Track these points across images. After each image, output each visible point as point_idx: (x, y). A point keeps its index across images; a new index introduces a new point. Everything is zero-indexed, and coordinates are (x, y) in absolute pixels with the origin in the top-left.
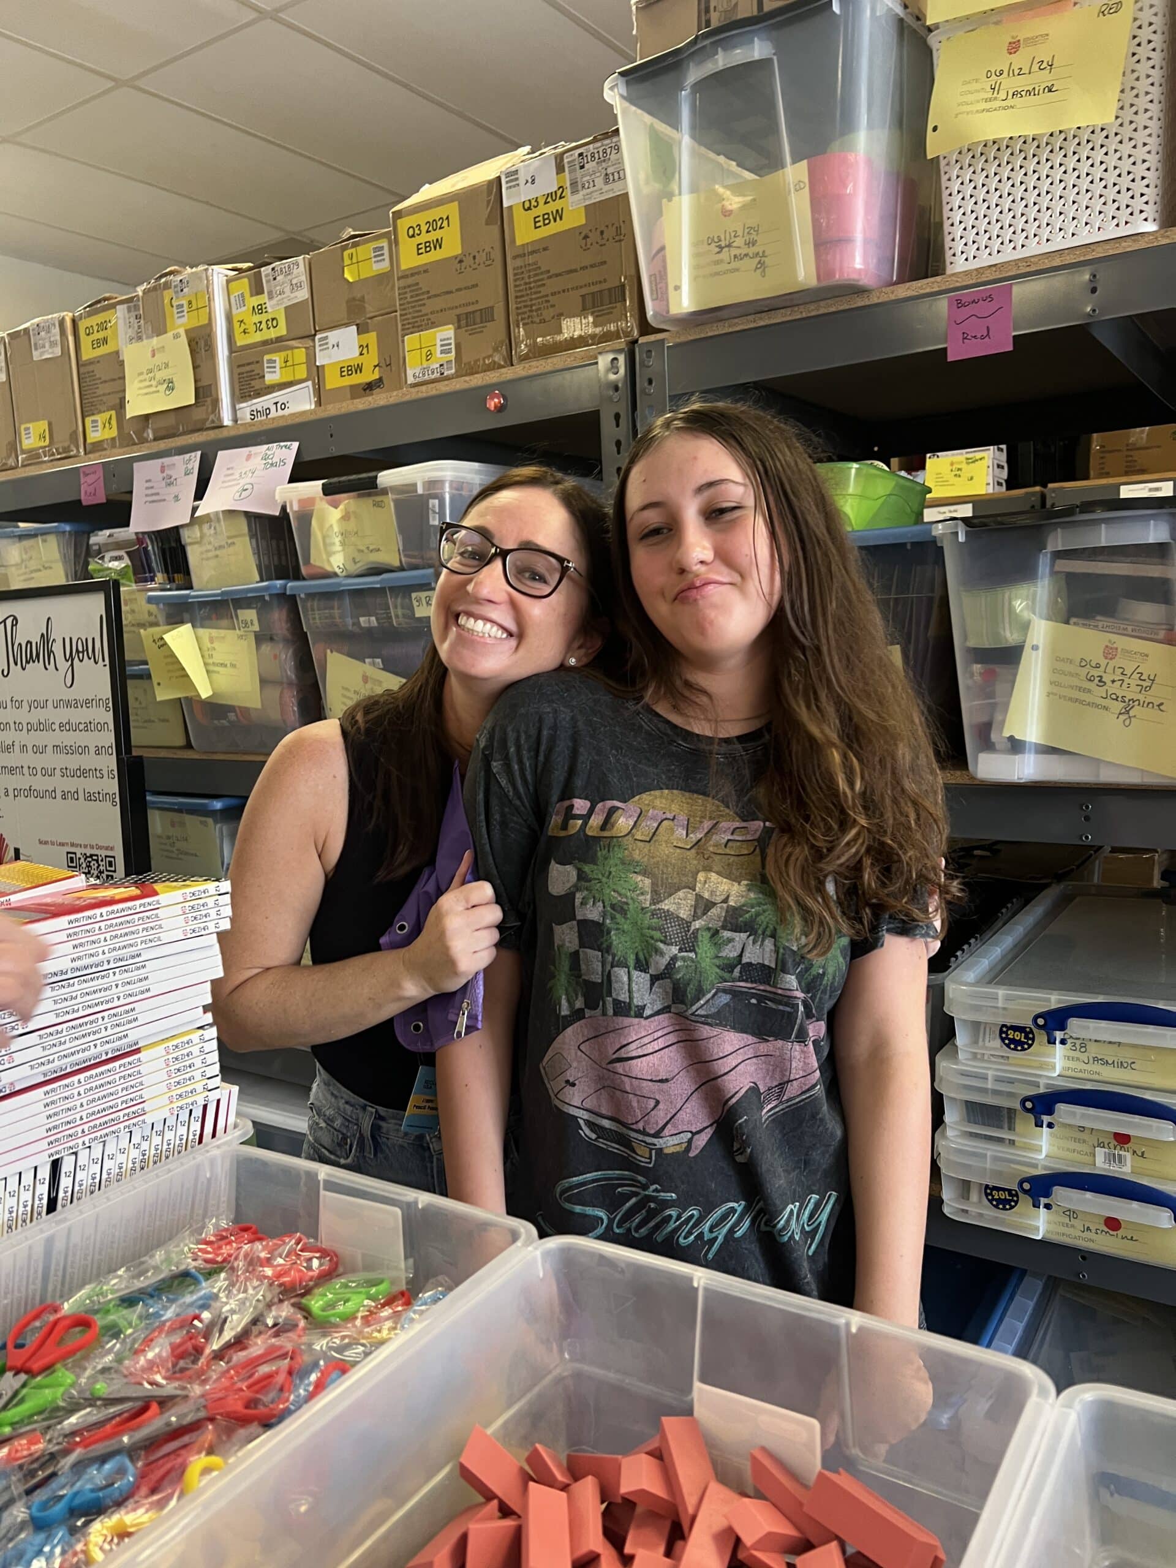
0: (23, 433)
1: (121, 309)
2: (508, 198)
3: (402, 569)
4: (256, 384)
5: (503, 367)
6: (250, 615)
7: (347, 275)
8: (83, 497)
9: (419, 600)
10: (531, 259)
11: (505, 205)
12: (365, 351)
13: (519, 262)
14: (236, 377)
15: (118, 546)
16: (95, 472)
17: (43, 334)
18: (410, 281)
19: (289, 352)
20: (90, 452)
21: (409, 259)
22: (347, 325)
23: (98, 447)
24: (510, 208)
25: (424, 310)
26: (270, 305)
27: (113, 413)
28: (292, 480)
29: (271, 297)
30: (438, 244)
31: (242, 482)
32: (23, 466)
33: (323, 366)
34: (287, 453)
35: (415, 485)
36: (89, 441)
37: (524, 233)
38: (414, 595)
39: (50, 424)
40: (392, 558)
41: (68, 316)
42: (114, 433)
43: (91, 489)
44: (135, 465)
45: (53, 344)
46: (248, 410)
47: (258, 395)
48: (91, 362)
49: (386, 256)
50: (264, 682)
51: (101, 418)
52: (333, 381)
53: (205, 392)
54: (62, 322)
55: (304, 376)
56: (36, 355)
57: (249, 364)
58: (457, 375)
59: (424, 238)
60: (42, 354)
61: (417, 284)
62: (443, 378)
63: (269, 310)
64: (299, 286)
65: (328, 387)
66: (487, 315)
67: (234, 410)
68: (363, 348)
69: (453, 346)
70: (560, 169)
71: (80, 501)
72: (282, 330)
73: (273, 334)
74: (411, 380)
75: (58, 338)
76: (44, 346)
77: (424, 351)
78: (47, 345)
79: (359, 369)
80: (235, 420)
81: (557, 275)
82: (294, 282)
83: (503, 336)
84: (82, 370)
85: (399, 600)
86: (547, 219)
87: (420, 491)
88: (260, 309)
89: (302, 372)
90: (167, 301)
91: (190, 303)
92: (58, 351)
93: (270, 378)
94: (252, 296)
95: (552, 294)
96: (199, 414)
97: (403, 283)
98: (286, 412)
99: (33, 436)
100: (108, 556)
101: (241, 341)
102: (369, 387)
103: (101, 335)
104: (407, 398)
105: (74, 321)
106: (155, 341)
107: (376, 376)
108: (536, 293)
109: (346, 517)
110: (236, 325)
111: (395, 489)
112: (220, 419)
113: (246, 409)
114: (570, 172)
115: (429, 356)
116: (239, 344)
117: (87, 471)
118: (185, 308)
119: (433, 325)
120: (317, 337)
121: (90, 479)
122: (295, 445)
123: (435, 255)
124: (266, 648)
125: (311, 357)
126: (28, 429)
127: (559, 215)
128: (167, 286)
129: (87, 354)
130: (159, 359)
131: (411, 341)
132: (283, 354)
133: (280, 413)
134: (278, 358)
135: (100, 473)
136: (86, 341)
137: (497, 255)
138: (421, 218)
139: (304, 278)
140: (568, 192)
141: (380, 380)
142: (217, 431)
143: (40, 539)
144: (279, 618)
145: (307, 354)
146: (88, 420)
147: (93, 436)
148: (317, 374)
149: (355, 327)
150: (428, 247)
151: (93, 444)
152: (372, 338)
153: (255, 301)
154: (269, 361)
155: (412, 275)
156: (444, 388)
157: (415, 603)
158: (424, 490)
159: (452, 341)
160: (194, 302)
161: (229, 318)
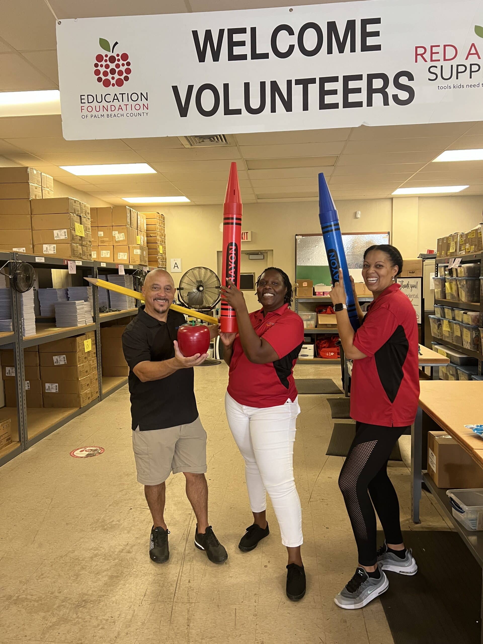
1: (452, 237)
5: (476, 252)
14: (459, 248)
32: (442, 257)
39: (444, 251)
44: (450, 259)
52: (467, 251)
56: (444, 241)
63: (462, 240)
66: (476, 245)
68: (469, 247)
72: (463, 243)
77: (472, 248)
93: (462, 249)
96: (455, 253)
105: (448, 237)
107: (470, 250)
116: (460, 244)
119: (473, 245)
120: (466, 244)
122: (461, 259)
123: (473, 237)
129: (449, 242)
133: (461, 254)
137: (477, 238)
148: (465, 249)
149: (469, 244)
153: (462, 238)
161: (459, 240)
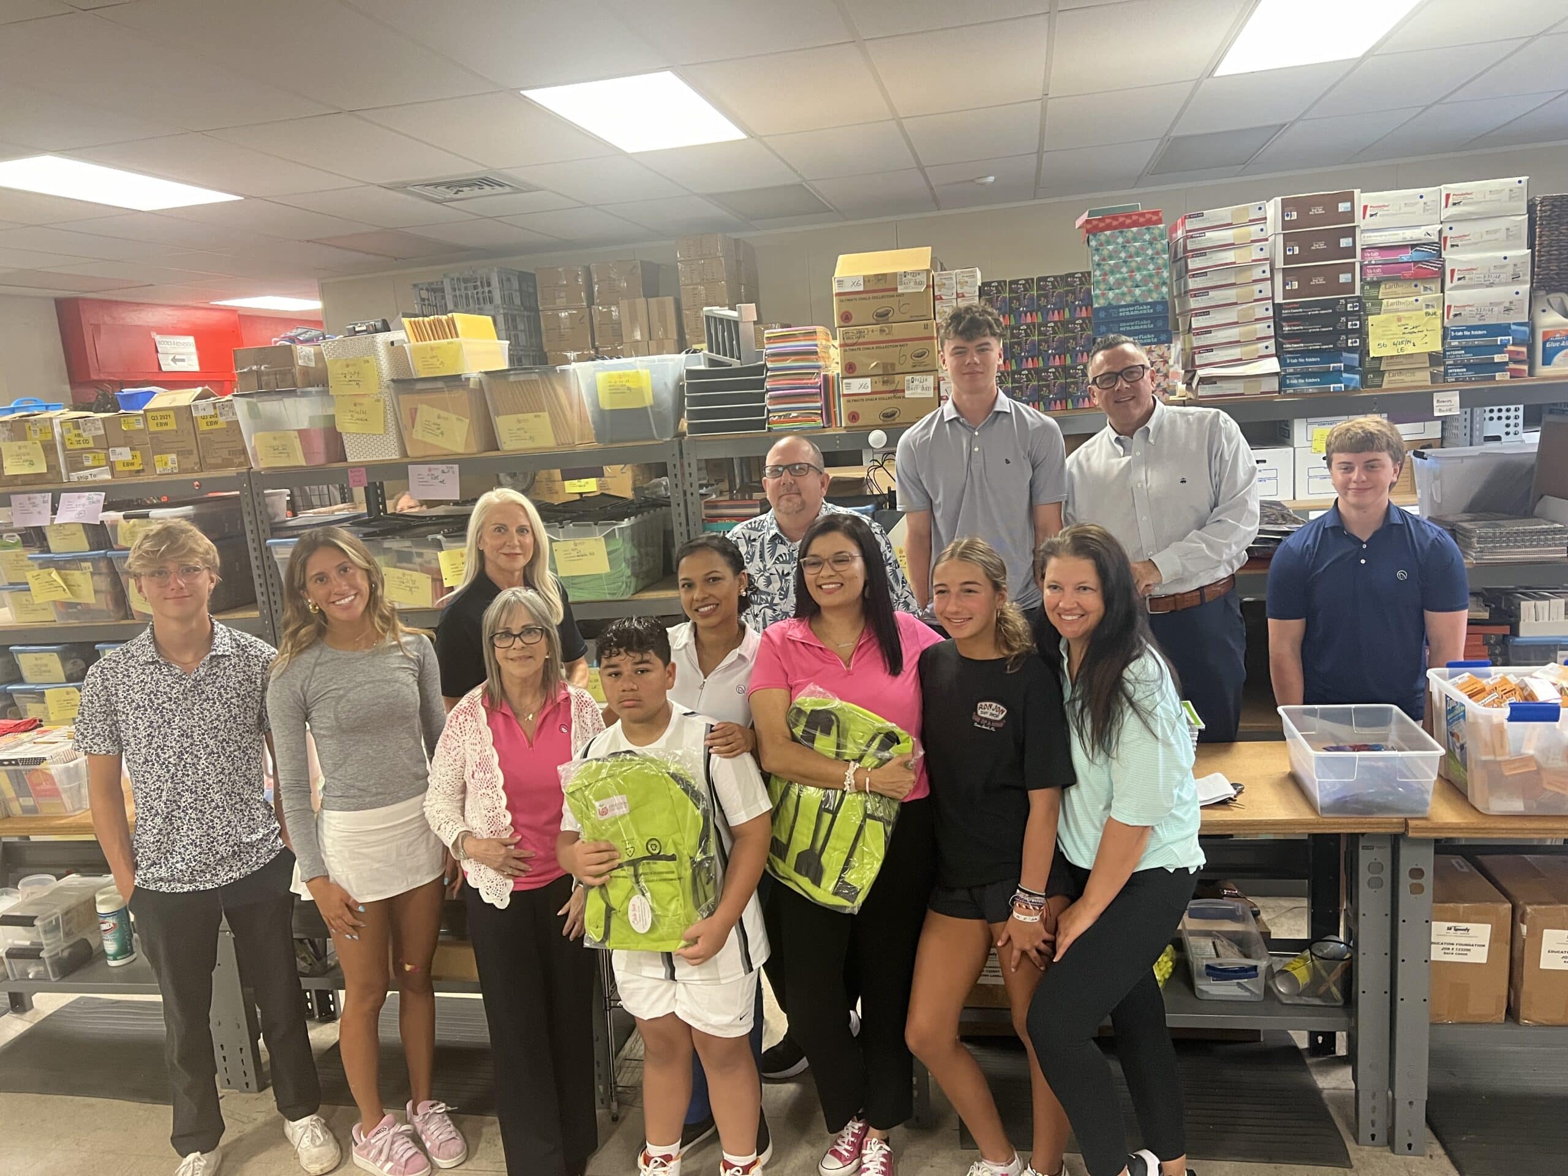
2: (194, 413)
4: (79, 465)
5: (199, 472)
6: (87, 565)
7: (123, 428)
10: (206, 436)
11: (193, 415)
13: (201, 436)
14: (68, 462)
18: (155, 435)
19: (96, 454)
21: (153, 427)
22: (125, 446)
24: (196, 417)
25: (162, 447)
26: (84, 435)
28: (104, 510)
29: (85, 432)
30: (166, 424)
31: (79, 509)
33: (114, 461)
34: (100, 497)
37: (203, 426)
44: (12, 497)
46: (76, 476)
47: (80, 470)
49: (142, 423)
50: (96, 592)
52: (119, 468)
53: (52, 467)
57: (74, 457)
58: (180, 473)
59: (159, 421)
61: (158, 437)
62: (172, 473)
64: (99, 429)
65: (117, 470)
66: (190, 452)
67: (69, 476)
68: (134, 457)
69: (176, 462)
70: (215, 408)
72: (91, 445)
73: (86, 446)
74: (158, 472)
77: (163, 462)
79: (133, 464)
80: (70, 480)
81: (217, 443)
82: (97, 427)
83: (197, 460)
86: (209, 424)
88: (79, 435)
89: (104, 463)
90: (27, 427)
91: (41, 430)
94: (75, 429)
95: (217, 449)
96: (50, 476)
97: (151, 435)
98: (97, 479)
101: (69, 447)
102: (138, 471)
104: (157, 479)
106: (20, 443)
107: (141, 468)
108: (209, 447)
110: (67, 440)
112: (61, 479)
113: (74, 476)
114: (218, 410)
115: (166, 464)
118: (39, 432)
119: (167, 453)
120: (110, 449)
122: (104, 493)
123: (165, 428)
124: (96, 578)
125: (107, 457)
127: (216, 423)
128: (27, 421)
130: (23, 450)
131: (156, 457)
132: (93, 455)
133: (94, 479)
134: (91, 456)
137: (192, 431)
138: (158, 414)
139: (102, 426)
140: (219, 416)
141: (143, 470)
142: (60, 484)
144: (103, 565)
145: (105, 456)
148: (112, 466)
149: (129, 448)
150: (162, 425)
152: (138, 453)
153: (77, 432)
154: (85, 457)
155: (155, 433)
156: (175, 478)
159: (176, 460)
160: (43, 430)
161: (62, 436)
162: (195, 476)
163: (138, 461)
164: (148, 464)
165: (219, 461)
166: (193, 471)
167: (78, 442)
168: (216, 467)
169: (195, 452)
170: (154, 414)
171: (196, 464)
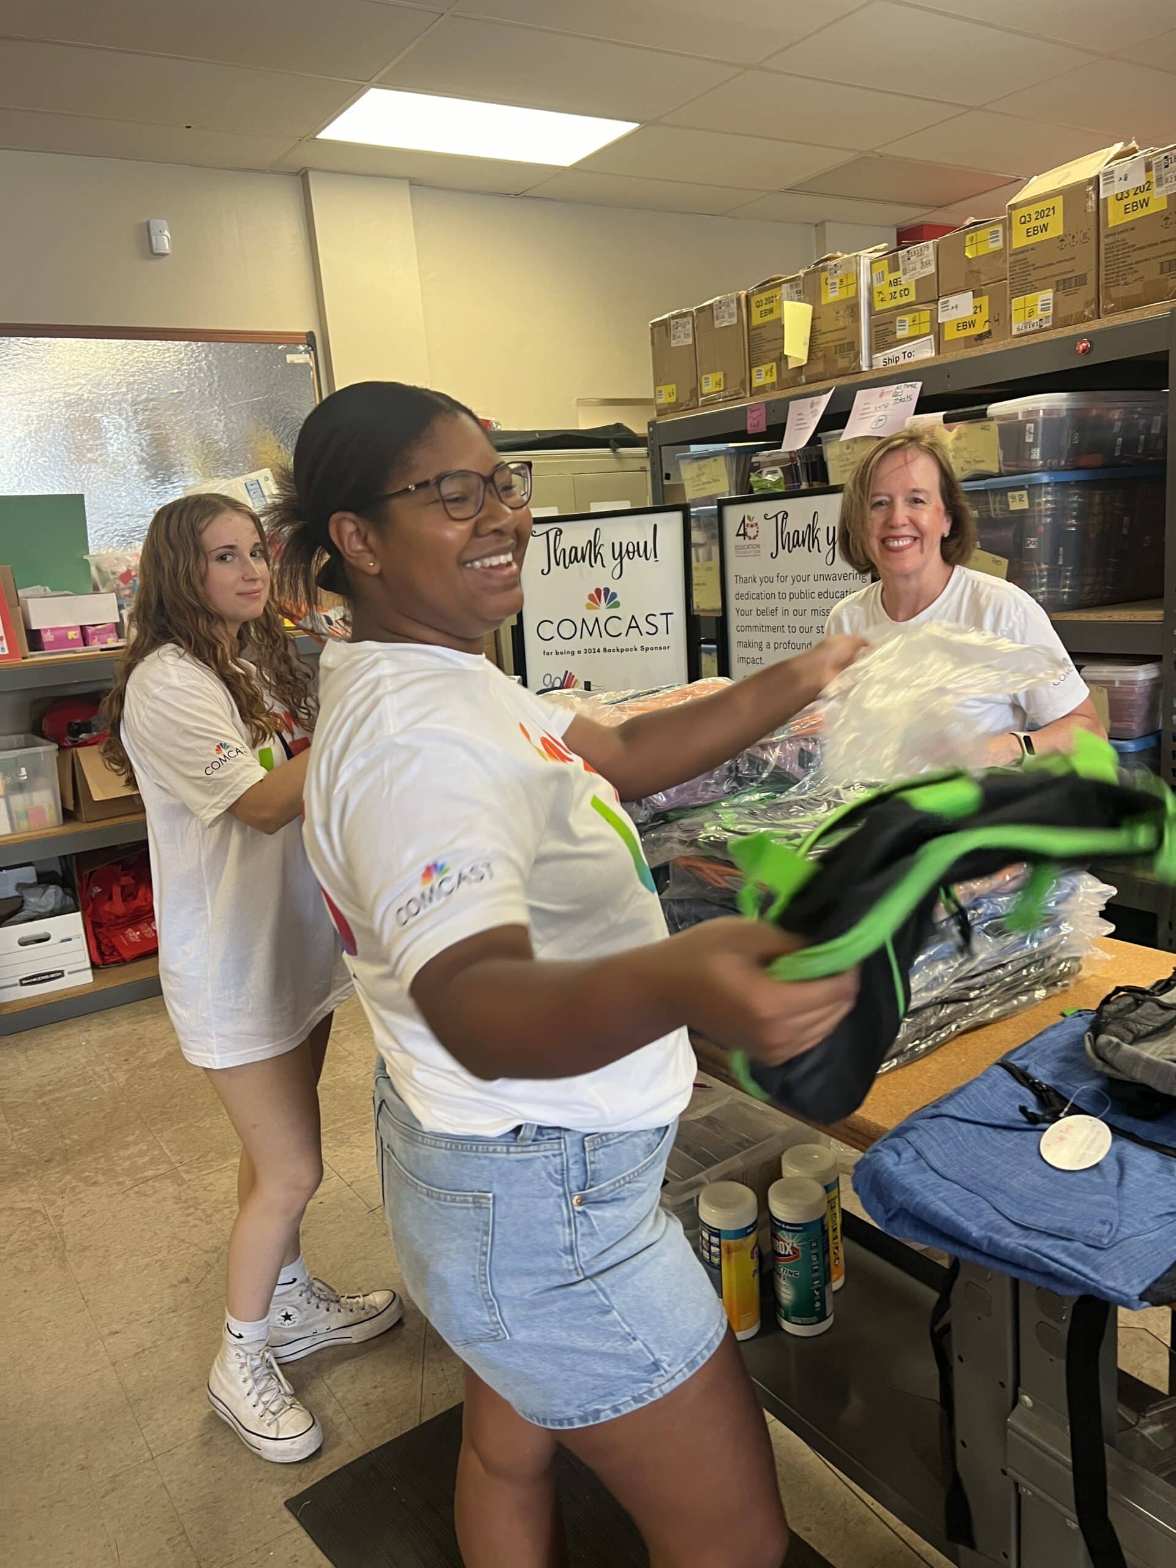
0: (703, 381)
1: (785, 287)
2: (1104, 192)
3: (1000, 475)
4: (889, 339)
5: (1092, 319)
7: (967, 254)
8: (749, 428)
9: (1014, 498)
10: (1120, 237)
11: (1102, 196)
12: (978, 310)
13: (1110, 240)
14: (874, 334)
15: (774, 463)
16: (758, 409)
17: (723, 308)
18: (1020, 257)
19: (917, 314)
20: (756, 394)
21: (1020, 240)
22: (964, 291)
23: (762, 389)
24: (1106, 199)
25: (1030, 279)
26: (903, 279)
27: (774, 364)
28: (917, 412)
29: (904, 273)
30: (1045, 227)
31: (878, 414)
32: (702, 406)
33: (943, 323)
34: (912, 391)
35: (1017, 414)
36: (754, 385)
37: (1116, 217)
38: (1010, 494)
39: (725, 375)
40: (992, 466)
41: (743, 293)
42: (774, 379)
43: (755, 422)
45: (731, 315)
46: (882, 359)
47: (891, 347)
48: (758, 327)
49: (1001, 238)
51: (764, 368)
52: (950, 334)
53: (849, 347)
54: (739, 300)
55: (928, 331)
56: (717, 324)
57: (883, 324)
58: (1054, 327)
59: (1033, 224)
60: (722, 322)
61: (1025, 259)
62: (1041, 330)
63: (903, 283)
64: (928, 263)
65: (947, 338)
66: (1081, 280)
67: (871, 359)
68: (977, 308)
69: (1051, 305)
70: (1148, 168)
71: (746, 431)
72: (912, 298)
73: (905, 300)
74: (1015, 332)
75: (735, 310)
76: (723, 317)
77: (1027, 309)
78: (726, 316)
79: (973, 324)
80: (871, 366)
81: (1140, 248)
82: (924, 260)
83: (1093, 295)
84: (752, 333)
85: (998, 498)
86: (1135, 205)
87: (1020, 418)
88: (896, 282)
89: (926, 328)
90: (823, 281)
91: (841, 281)
92: (734, 320)
93: (900, 334)
94: (890, 272)
95: (1137, 263)
96: (843, 363)
97: (1012, 259)
98: (912, 359)
99: (711, 384)
100: (765, 471)
101: (879, 306)
102: (980, 337)
103: (768, 307)
104: (1011, 346)
105: (747, 297)
107: (986, 329)
108: (1122, 262)
109: (958, 438)
110: (876, 295)
111: (1000, 418)
112: (859, 366)
113: (880, 359)
114: (1157, 170)
115: (1031, 312)
116: (877, 309)
117: (752, 409)
118: (838, 285)
119: (1037, 289)
120: (940, 301)
121: (755, 415)
122: (919, 384)
125: (934, 317)
126: (708, 378)
127: (1145, 203)
128: (824, 269)
129: (757, 320)
131: (1017, 302)
132: (912, 316)
133: (908, 360)
134: (908, 318)
135: (763, 410)
136: (756, 313)
137: (1092, 235)
138: (1032, 209)
139: (932, 257)
140: (1154, 185)
141: (989, 332)
142: (856, 375)
143: (712, 459)
145: (931, 315)
146: (754, 371)
147: (757, 382)
148: (938, 330)
149: (971, 293)
150: (1036, 231)
151: (758, 388)
152: (985, 300)
153: (893, 276)
154: (900, 321)
155: (1022, 252)
156: (1042, 337)
157: (1010, 500)
158: (1023, 417)
159: (1051, 301)
160: (844, 281)
161: (870, 290)
162: (1083, 328)
163: (985, 315)
164: (1000, 318)
165: (1136, 289)
166: (1082, 319)
167: (893, 296)
168: (1127, 305)
169: (1091, 277)
170: (1024, 211)
171: (1087, 304)
